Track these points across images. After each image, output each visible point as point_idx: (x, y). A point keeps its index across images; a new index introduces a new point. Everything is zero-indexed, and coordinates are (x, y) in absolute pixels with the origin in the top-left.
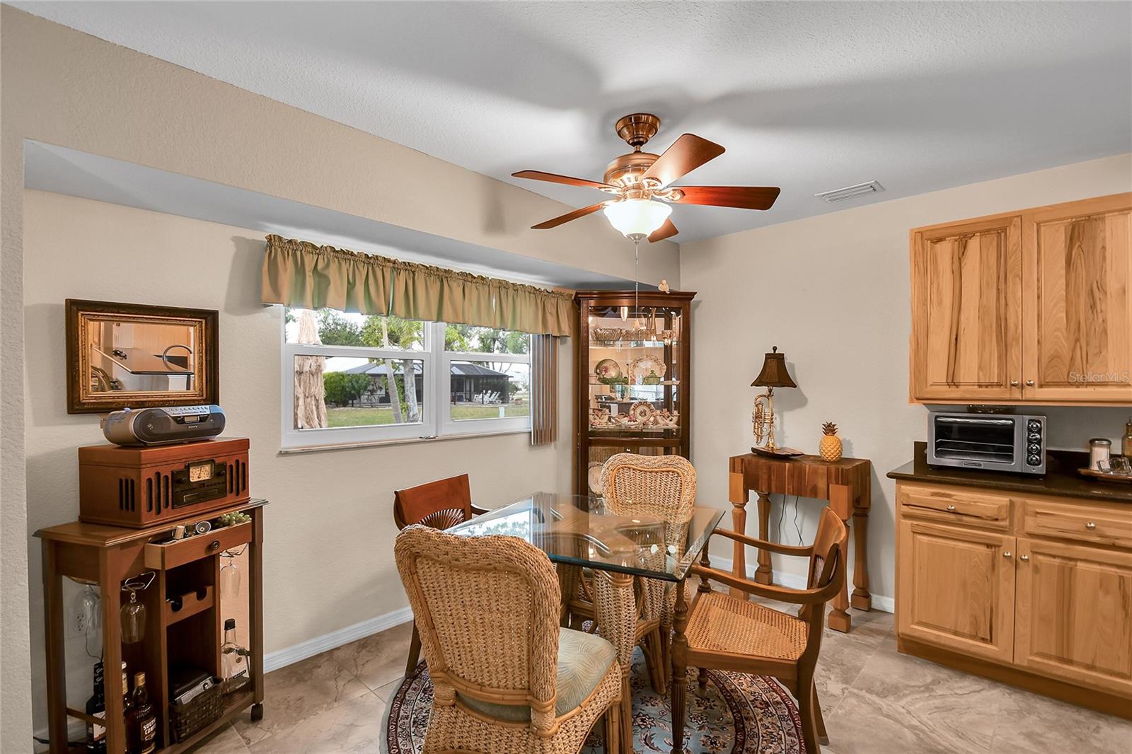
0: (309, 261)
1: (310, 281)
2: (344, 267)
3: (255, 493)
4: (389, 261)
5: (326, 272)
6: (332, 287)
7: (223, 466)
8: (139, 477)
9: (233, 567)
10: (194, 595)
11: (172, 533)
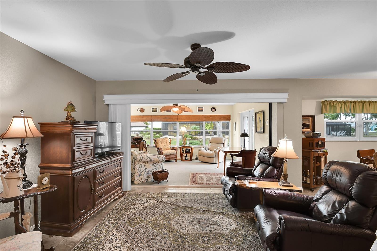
0: (332, 104)
1: (332, 108)
2: (339, 104)
4: (349, 101)
5: (336, 106)
8: (314, 142)
9: (323, 159)
10: (318, 162)
11: (318, 151)
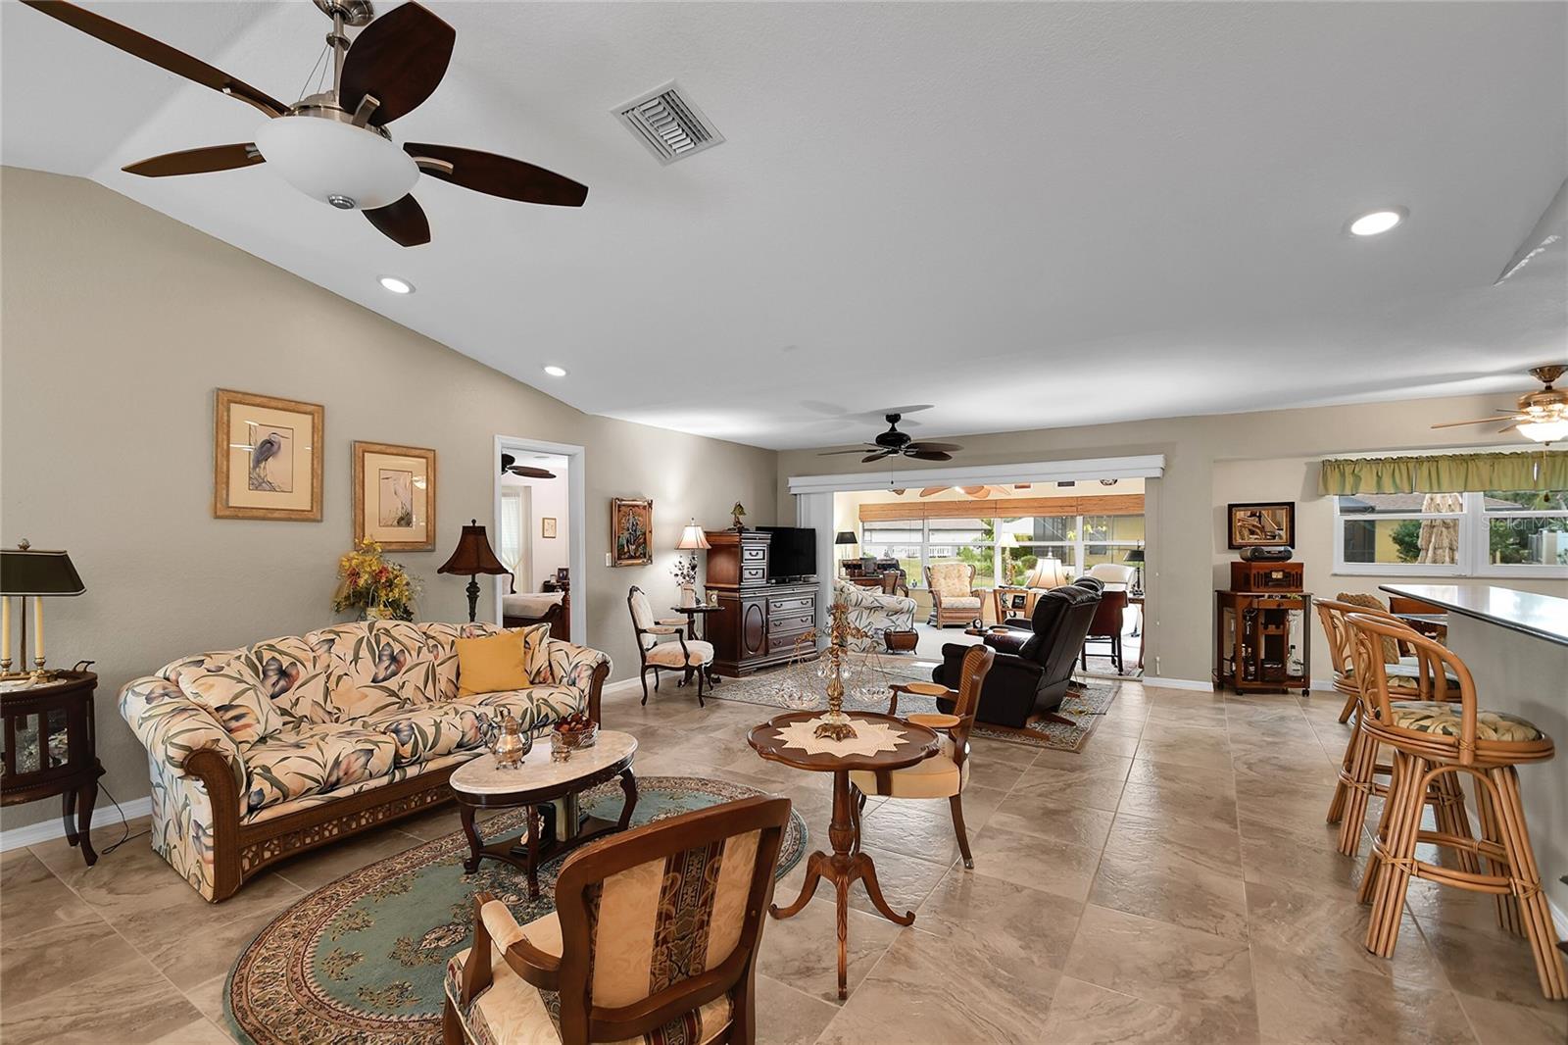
0: (1348, 470)
1: (1349, 480)
2: (1373, 466)
6: (1363, 483)
7: (1289, 573)
8: (1252, 573)
9: (1295, 619)
10: (1274, 626)
11: (1263, 596)
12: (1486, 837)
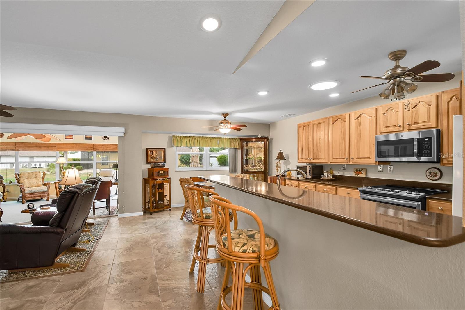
0: (179, 139)
1: (179, 142)
2: (185, 139)
3: (169, 176)
4: (194, 137)
5: (182, 140)
6: (183, 143)
7: (165, 171)
8: (154, 172)
9: (166, 186)
10: (161, 189)
11: (158, 180)
12: (252, 281)
